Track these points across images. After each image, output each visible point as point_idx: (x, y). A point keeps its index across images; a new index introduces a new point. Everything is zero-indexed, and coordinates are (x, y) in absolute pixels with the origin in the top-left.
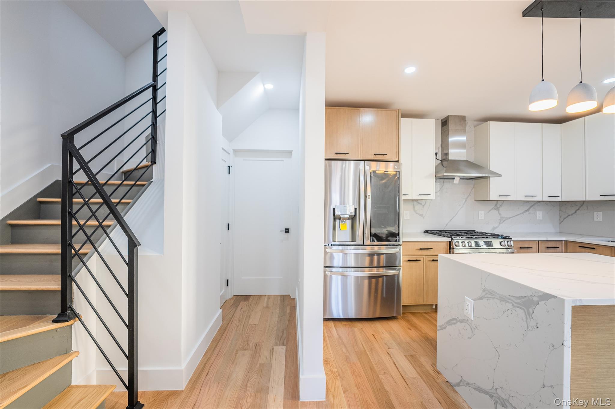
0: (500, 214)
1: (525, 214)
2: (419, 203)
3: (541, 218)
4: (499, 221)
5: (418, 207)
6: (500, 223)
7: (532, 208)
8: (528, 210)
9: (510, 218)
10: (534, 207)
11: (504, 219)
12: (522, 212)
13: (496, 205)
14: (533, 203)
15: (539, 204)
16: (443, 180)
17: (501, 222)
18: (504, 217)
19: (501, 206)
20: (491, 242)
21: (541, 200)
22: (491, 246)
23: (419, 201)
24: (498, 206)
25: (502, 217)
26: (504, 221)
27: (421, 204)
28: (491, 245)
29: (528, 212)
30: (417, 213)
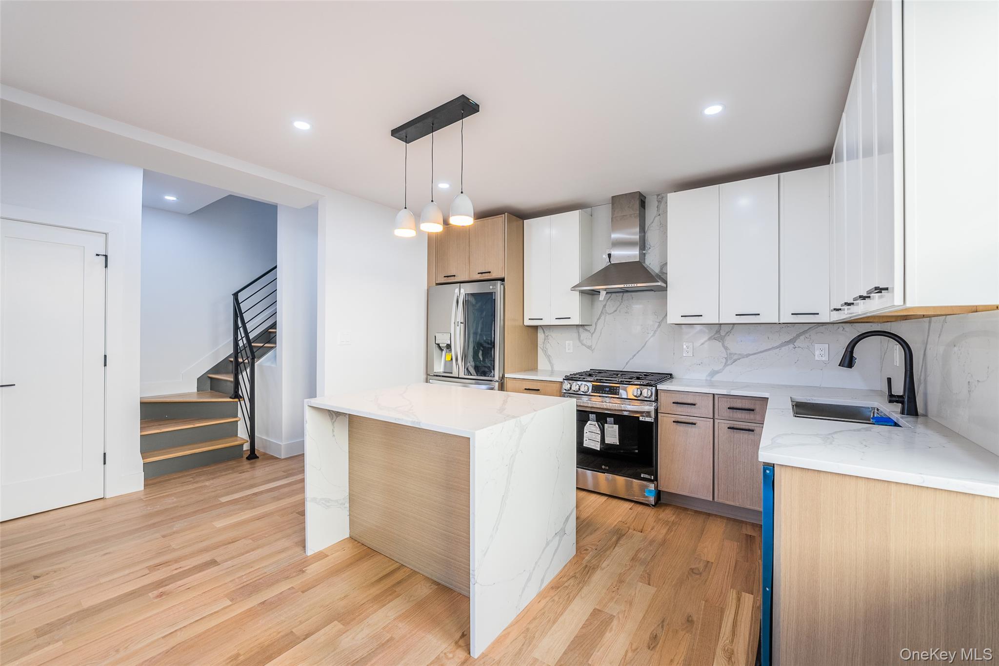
0: (726, 348)
1: (783, 348)
2: (586, 330)
3: (825, 358)
4: (724, 360)
5: (584, 335)
6: (726, 365)
7: (802, 338)
8: (792, 341)
9: (748, 355)
10: (807, 335)
11: (735, 357)
12: (777, 344)
13: (718, 332)
14: (806, 327)
15: (822, 328)
16: (622, 294)
17: (729, 362)
18: (736, 354)
19: (728, 333)
20: (618, 388)
21: (829, 321)
22: (616, 394)
23: (586, 327)
24: (723, 333)
25: (731, 354)
26: (735, 361)
27: (589, 331)
28: (616, 392)
29: (791, 346)
30: (583, 344)
